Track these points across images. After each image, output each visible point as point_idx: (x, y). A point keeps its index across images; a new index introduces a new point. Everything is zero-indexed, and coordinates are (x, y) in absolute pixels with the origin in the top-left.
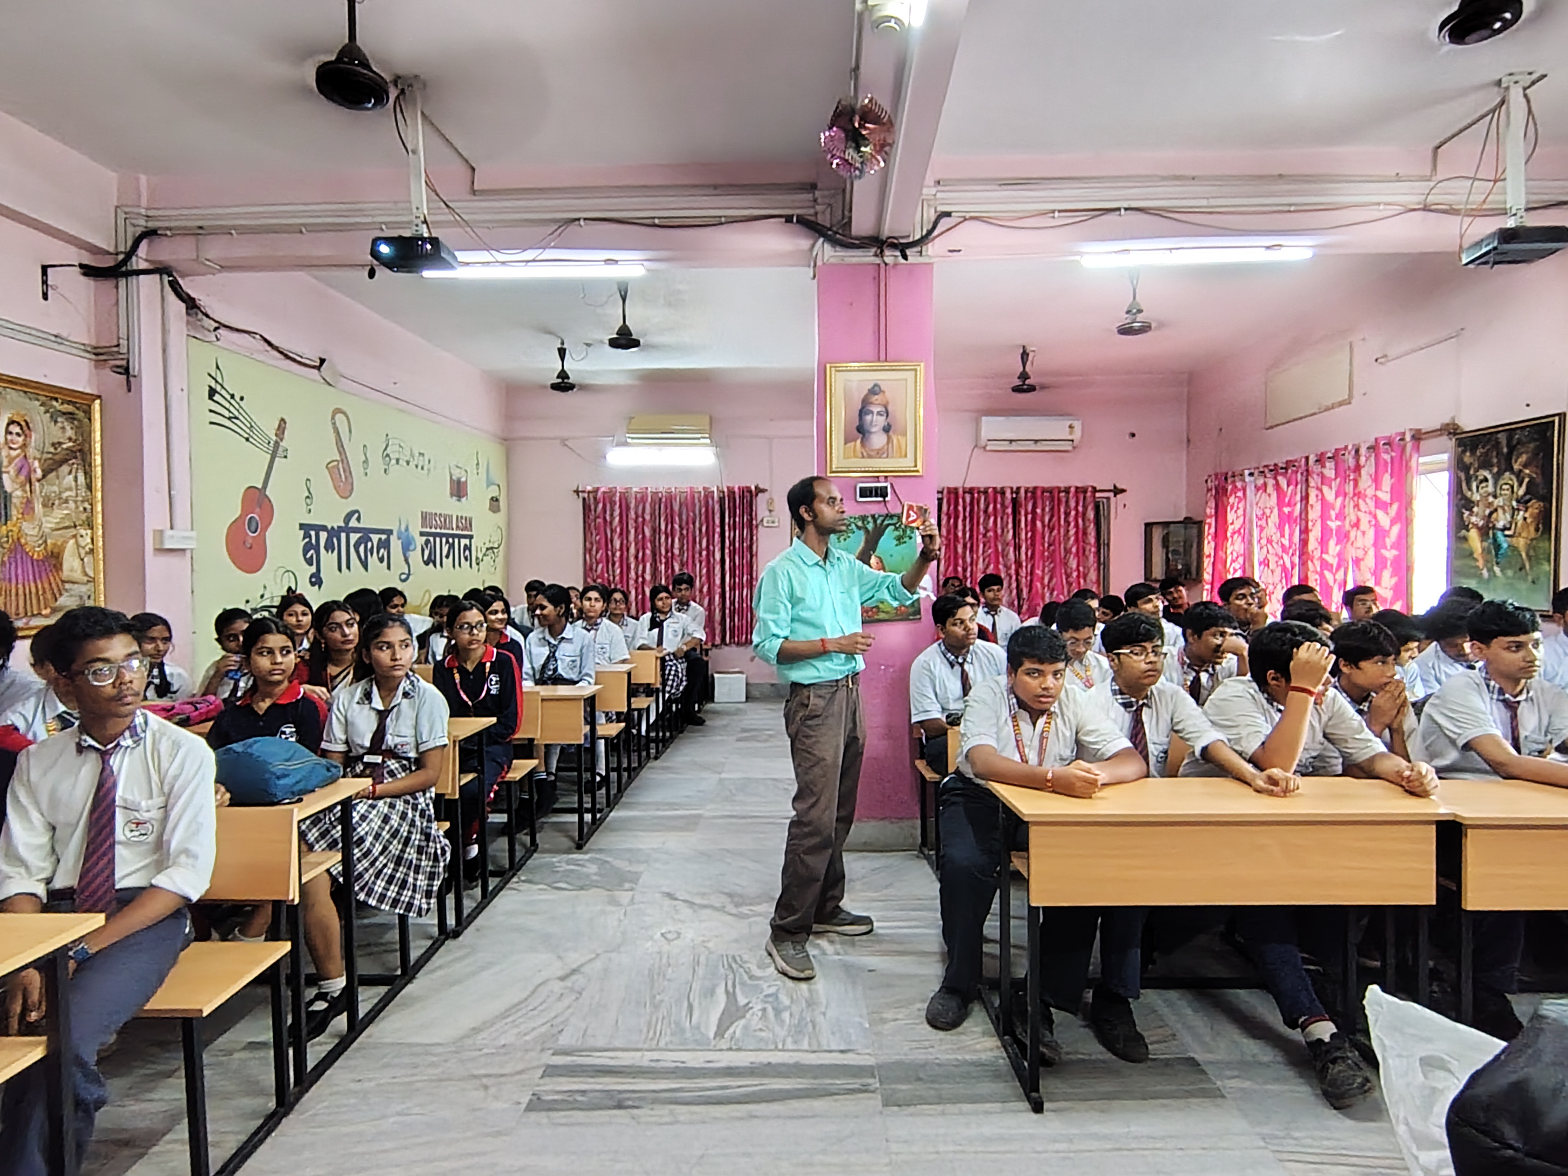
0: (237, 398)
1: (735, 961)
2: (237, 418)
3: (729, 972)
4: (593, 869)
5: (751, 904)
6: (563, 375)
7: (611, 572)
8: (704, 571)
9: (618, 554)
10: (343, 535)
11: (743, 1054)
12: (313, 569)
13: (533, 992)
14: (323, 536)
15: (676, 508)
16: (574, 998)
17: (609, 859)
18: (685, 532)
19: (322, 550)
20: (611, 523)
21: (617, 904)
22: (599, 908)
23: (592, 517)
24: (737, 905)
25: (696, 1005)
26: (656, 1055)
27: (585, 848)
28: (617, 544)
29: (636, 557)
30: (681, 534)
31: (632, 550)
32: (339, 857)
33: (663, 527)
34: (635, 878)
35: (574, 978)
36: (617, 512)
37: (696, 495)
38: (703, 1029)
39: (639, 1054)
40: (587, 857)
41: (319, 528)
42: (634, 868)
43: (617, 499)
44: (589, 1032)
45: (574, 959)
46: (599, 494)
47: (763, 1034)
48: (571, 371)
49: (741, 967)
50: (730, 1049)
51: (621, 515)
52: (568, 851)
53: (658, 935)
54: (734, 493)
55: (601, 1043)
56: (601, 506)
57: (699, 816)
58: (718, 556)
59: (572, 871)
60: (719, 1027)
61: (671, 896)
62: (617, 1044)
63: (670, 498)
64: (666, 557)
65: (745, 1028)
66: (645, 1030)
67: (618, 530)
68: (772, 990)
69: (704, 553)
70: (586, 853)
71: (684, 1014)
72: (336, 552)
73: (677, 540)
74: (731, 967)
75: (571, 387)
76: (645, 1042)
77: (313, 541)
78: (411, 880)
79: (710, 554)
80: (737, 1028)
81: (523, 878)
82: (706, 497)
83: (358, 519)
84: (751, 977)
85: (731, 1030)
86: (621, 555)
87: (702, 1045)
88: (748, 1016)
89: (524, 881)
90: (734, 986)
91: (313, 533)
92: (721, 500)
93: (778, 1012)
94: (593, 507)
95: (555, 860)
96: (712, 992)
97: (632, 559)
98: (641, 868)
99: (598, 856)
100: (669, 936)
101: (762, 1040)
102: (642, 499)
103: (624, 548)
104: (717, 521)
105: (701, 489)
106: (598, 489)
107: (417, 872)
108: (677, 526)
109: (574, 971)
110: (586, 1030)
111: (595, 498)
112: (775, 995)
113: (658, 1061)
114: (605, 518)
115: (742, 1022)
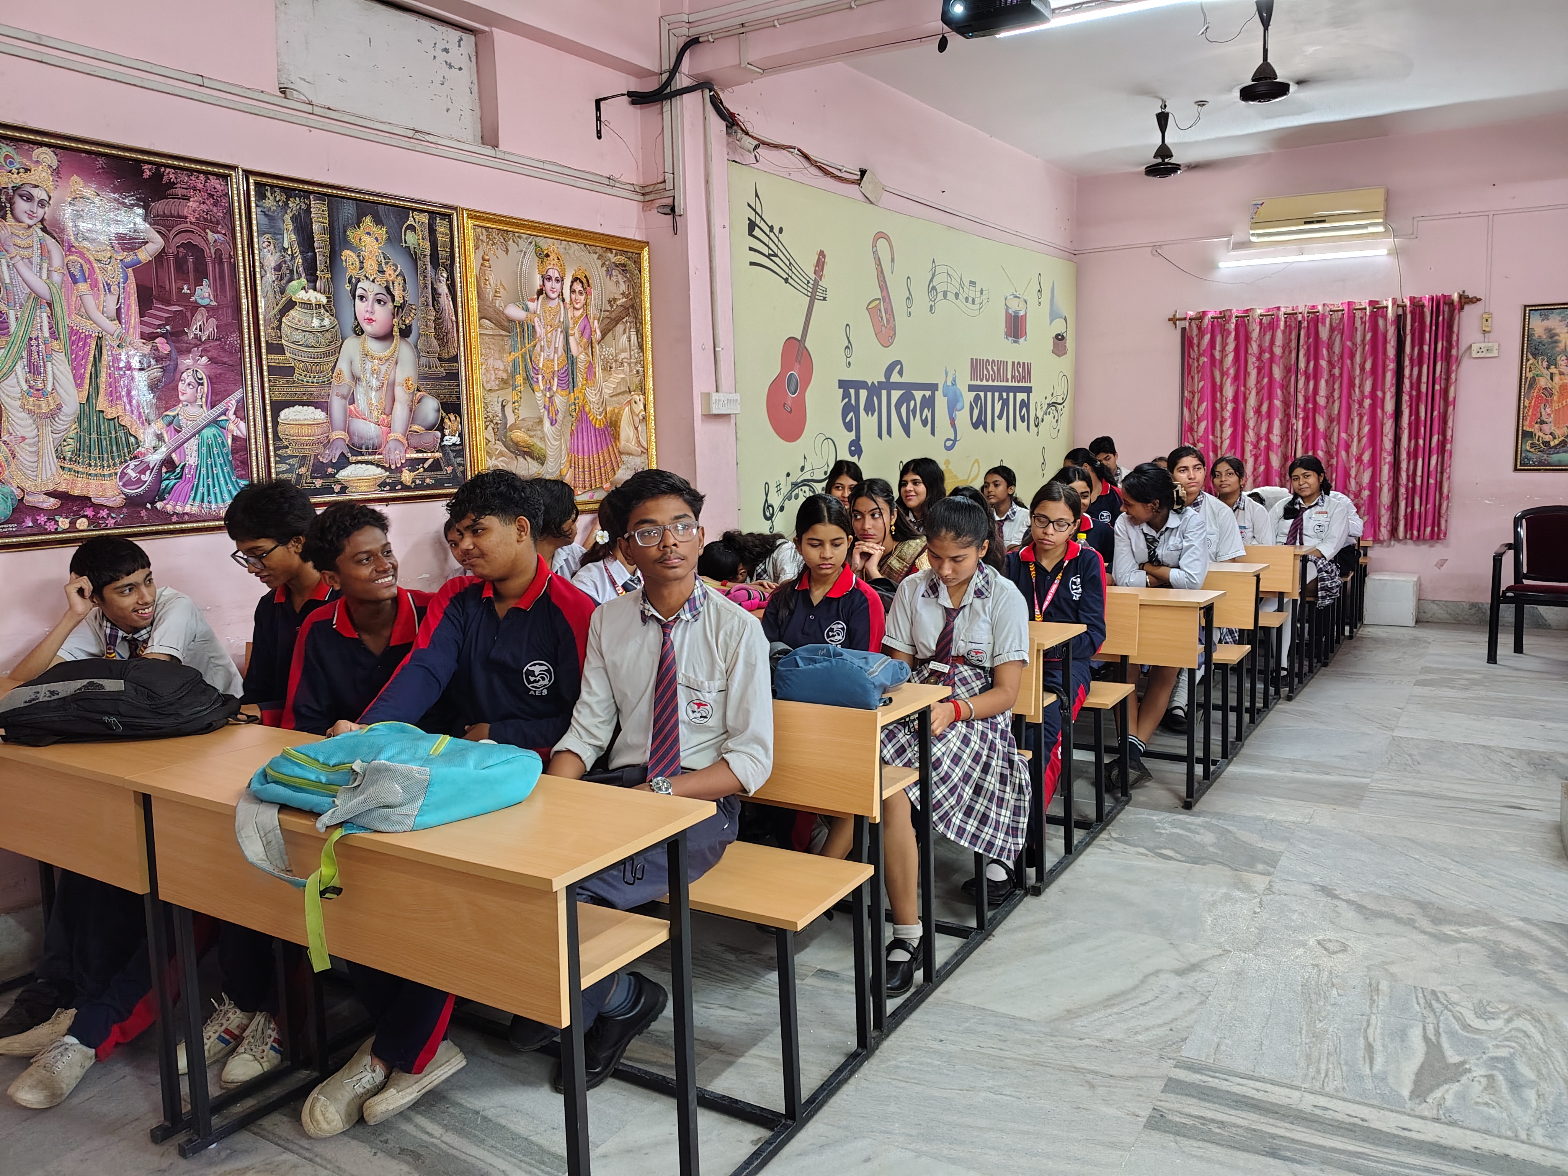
0: (776, 230)
1: (1437, 999)
2: (776, 255)
3: (1426, 1013)
4: (1208, 838)
5: (1460, 924)
6: (1164, 152)
7: (1218, 434)
8: (1366, 429)
9: (1230, 406)
10: (884, 393)
11: (1458, 1131)
12: (852, 436)
13: (1142, 982)
14: (863, 394)
15: (1324, 333)
16: (1197, 1001)
17: (1230, 828)
18: (1337, 371)
19: (862, 413)
20: (1221, 362)
21: (1247, 888)
22: (1224, 890)
23: (1194, 355)
24: (1435, 921)
25: (1378, 1046)
26: (1323, 1101)
27: (1197, 808)
28: (1229, 391)
29: (1258, 411)
30: (1332, 375)
31: (1252, 401)
32: (916, 776)
33: (1302, 365)
34: (1272, 860)
35: (1195, 975)
36: (1231, 346)
37: (1358, 314)
38: (1391, 1080)
39: (1296, 1094)
40: (1199, 820)
41: (859, 385)
42: (1267, 845)
43: (1233, 326)
44: (1223, 1048)
45: (1194, 951)
46: (1206, 320)
47: (1492, 1111)
48: (1175, 144)
49: (1446, 1007)
50: (1437, 1120)
51: (1237, 350)
52: (1171, 809)
53: (1312, 942)
54: (1423, 306)
55: (1241, 1066)
56: (1207, 337)
57: (1364, 788)
58: (1389, 406)
59: (1180, 835)
60: (1417, 1082)
61: (1326, 891)
62: (1263, 1072)
63: (1315, 319)
64: (1305, 409)
65: (1462, 1097)
66: (1303, 1063)
67: (1232, 372)
68: (1503, 1053)
69: (1367, 402)
70: (1198, 815)
71: (1361, 1053)
72: (876, 413)
73: (1323, 383)
74: (1431, 1006)
75: (1175, 168)
76: (1304, 1081)
77: (853, 402)
78: (993, 815)
79: (1377, 403)
80: (1448, 1093)
81: (1114, 835)
82: (1374, 316)
83: (901, 373)
84: (1466, 1027)
85: (1438, 1094)
86: (1235, 411)
87: (1390, 1103)
88: (1464, 1079)
89: (1116, 839)
90: (1437, 1033)
91: (852, 391)
92: (1399, 320)
93: (1516, 1086)
94: (1195, 341)
95: (1155, 818)
96: (1402, 1035)
97: (1250, 414)
98: (1279, 847)
99: (1214, 821)
100: (1331, 946)
101: (1489, 1119)
102: (1270, 324)
103: (1239, 398)
104: (1391, 352)
105: (1365, 304)
106: (1204, 313)
107: (1000, 806)
108: (1323, 363)
109: (1194, 967)
110: (1218, 1045)
111: (1199, 328)
112: (1509, 1063)
113: (1326, 1109)
114: (1212, 356)
115: (1455, 1087)
